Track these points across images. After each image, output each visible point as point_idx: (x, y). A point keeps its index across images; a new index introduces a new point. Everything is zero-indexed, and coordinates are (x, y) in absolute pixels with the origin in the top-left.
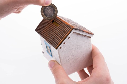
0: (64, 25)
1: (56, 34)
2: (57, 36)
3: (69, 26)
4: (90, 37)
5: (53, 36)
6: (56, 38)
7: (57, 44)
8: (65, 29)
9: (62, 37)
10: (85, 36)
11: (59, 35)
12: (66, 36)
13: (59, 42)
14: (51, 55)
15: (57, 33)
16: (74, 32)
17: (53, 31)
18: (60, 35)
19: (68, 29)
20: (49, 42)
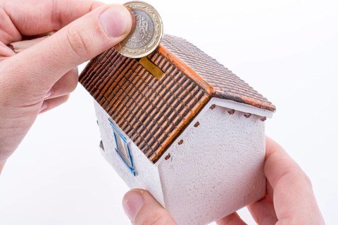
0: (180, 78)
1: (151, 107)
2: (156, 113)
3: (196, 84)
4: (264, 119)
5: (142, 113)
6: (152, 123)
7: (156, 144)
8: (184, 93)
9: (174, 121)
10: (247, 115)
11: (164, 111)
12: (186, 117)
13: (164, 139)
14: (132, 169)
15: (157, 104)
16: (213, 107)
17: (140, 93)
18: (166, 113)
19: (193, 92)
20: (127, 130)
